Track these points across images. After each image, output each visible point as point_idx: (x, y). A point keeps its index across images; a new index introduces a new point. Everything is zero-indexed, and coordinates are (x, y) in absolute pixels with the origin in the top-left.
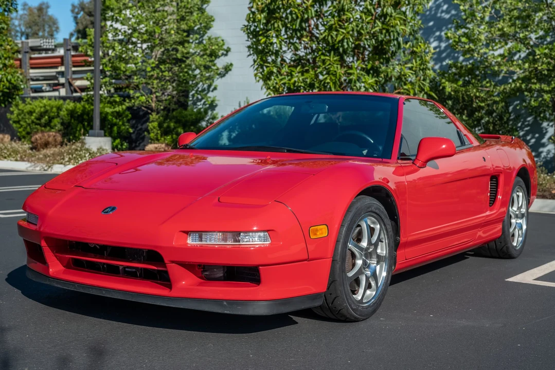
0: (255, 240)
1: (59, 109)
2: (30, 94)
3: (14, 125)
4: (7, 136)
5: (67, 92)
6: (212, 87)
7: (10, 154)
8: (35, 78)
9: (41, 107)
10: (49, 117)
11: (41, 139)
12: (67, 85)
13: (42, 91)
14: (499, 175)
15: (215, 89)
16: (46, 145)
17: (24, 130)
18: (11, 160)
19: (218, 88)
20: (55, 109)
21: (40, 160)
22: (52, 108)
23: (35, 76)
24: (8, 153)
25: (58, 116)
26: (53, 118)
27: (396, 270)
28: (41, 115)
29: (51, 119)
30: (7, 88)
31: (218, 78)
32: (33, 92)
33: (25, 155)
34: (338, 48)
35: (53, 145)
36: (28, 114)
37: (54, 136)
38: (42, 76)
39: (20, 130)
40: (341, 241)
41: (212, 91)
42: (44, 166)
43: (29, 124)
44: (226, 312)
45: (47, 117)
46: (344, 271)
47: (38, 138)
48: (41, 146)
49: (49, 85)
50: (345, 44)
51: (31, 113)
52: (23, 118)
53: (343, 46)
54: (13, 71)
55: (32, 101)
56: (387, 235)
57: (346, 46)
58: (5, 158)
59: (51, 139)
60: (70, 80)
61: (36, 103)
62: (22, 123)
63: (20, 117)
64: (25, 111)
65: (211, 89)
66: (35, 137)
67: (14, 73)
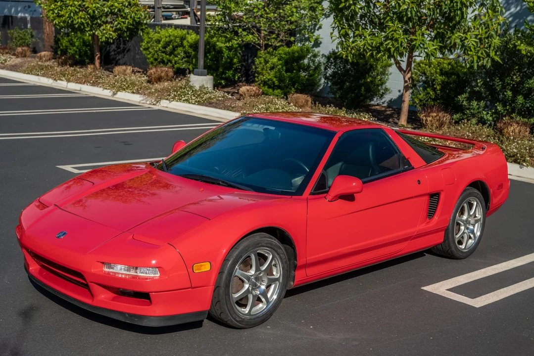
0: (149, 274)
1: (183, 38)
2: (161, 21)
3: (144, 52)
4: (129, 68)
5: (191, 22)
6: (318, 26)
7: (128, 86)
8: (166, 7)
9: (166, 37)
10: (173, 46)
11: (155, 74)
12: (192, 14)
13: (172, 19)
14: (440, 193)
15: (320, 27)
16: (159, 79)
17: (152, 57)
18: (128, 92)
19: (323, 27)
20: (178, 40)
21: (150, 94)
22: (176, 37)
23: (166, 5)
24: (127, 86)
25: (182, 45)
26: (177, 47)
27: (295, 285)
28: (167, 44)
29: (174, 49)
30: (131, 25)
31: (324, 19)
32: (164, 20)
33: (141, 88)
34: (403, 17)
35: (165, 80)
36: (156, 42)
37: (167, 71)
38: (172, 5)
39: (149, 56)
40: (226, 272)
41: (318, 30)
42: (153, 101)
43: (156, 51)
44: (127, 321)
45: (171, 46)
46: (228, 294)
47: (153, 73)
48: (155, 80)
49: (178, 12)
50: (409, 13)
51: (158, 41)
52: (151, 46)
53: (407, 15)
54: (136, 9)
55: (161, 30)
56: (282, 261)
57: (410, 15)
58: (124, 90)
59: (163, 74)
60: (195, 11)
61: (163, 32)
62: (150, 50)
63: (149, 45)
64: (154, 39)
65: (316, 28)
66: (150, 71)
67: (137, 11)
